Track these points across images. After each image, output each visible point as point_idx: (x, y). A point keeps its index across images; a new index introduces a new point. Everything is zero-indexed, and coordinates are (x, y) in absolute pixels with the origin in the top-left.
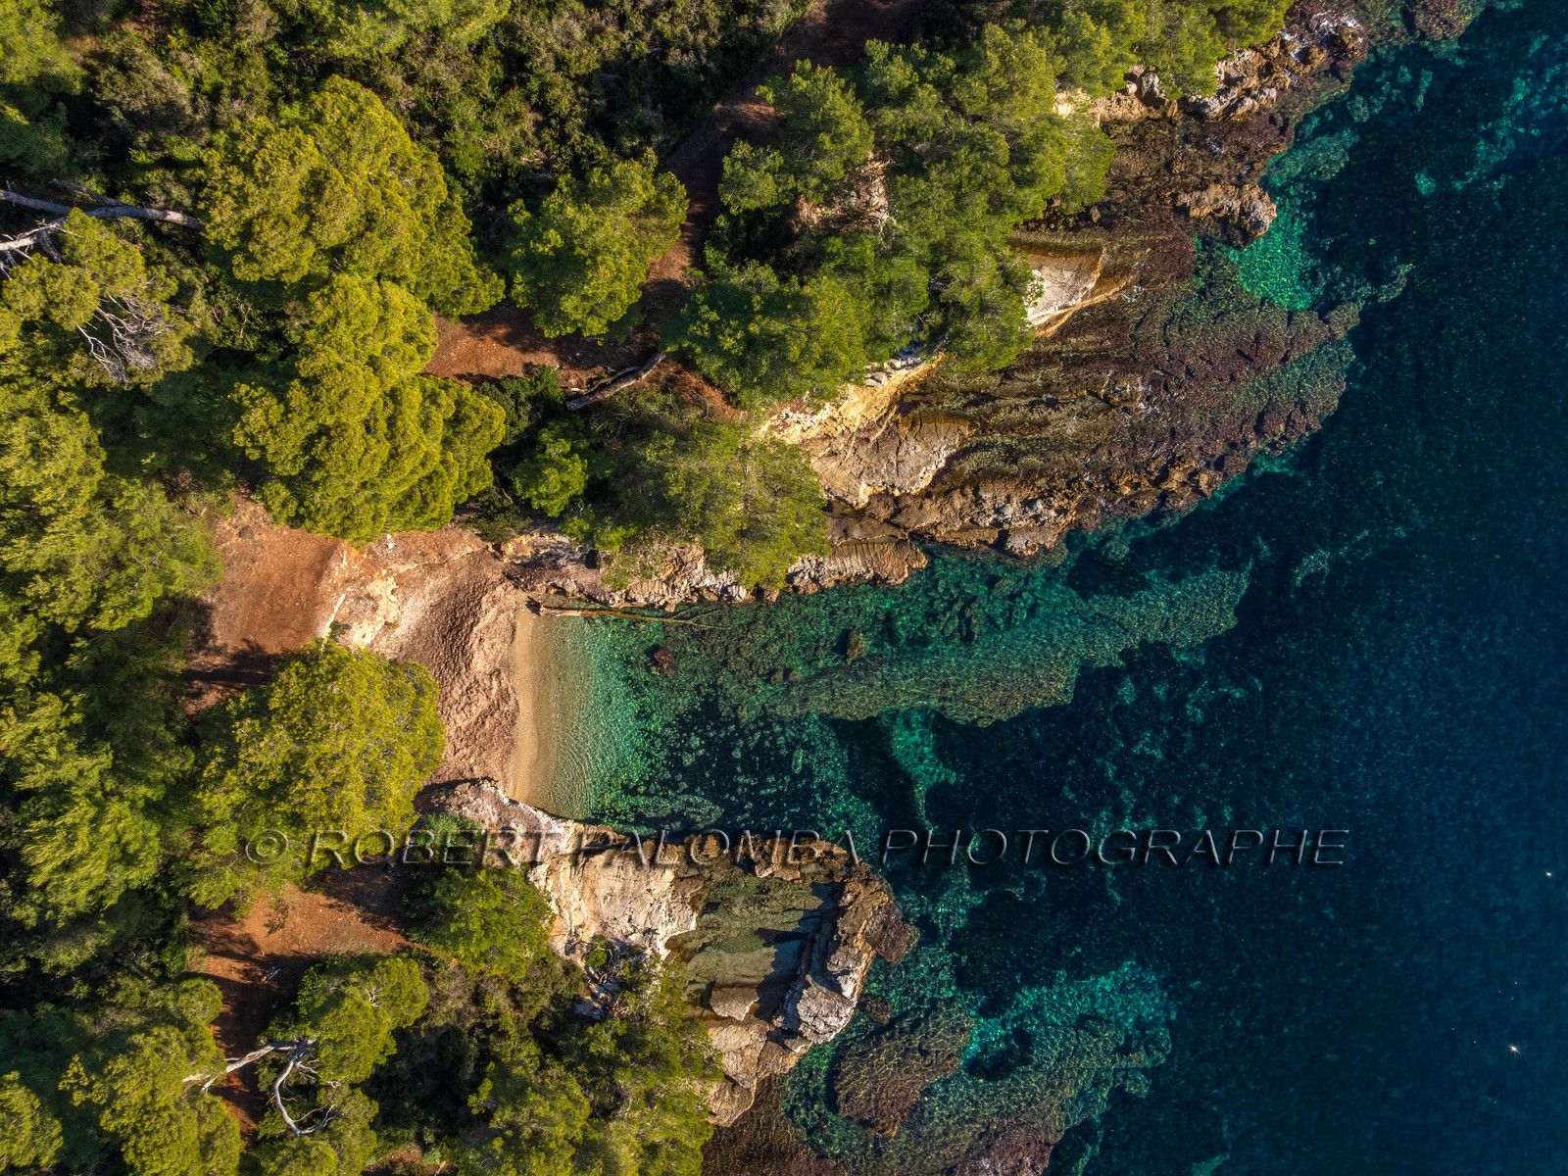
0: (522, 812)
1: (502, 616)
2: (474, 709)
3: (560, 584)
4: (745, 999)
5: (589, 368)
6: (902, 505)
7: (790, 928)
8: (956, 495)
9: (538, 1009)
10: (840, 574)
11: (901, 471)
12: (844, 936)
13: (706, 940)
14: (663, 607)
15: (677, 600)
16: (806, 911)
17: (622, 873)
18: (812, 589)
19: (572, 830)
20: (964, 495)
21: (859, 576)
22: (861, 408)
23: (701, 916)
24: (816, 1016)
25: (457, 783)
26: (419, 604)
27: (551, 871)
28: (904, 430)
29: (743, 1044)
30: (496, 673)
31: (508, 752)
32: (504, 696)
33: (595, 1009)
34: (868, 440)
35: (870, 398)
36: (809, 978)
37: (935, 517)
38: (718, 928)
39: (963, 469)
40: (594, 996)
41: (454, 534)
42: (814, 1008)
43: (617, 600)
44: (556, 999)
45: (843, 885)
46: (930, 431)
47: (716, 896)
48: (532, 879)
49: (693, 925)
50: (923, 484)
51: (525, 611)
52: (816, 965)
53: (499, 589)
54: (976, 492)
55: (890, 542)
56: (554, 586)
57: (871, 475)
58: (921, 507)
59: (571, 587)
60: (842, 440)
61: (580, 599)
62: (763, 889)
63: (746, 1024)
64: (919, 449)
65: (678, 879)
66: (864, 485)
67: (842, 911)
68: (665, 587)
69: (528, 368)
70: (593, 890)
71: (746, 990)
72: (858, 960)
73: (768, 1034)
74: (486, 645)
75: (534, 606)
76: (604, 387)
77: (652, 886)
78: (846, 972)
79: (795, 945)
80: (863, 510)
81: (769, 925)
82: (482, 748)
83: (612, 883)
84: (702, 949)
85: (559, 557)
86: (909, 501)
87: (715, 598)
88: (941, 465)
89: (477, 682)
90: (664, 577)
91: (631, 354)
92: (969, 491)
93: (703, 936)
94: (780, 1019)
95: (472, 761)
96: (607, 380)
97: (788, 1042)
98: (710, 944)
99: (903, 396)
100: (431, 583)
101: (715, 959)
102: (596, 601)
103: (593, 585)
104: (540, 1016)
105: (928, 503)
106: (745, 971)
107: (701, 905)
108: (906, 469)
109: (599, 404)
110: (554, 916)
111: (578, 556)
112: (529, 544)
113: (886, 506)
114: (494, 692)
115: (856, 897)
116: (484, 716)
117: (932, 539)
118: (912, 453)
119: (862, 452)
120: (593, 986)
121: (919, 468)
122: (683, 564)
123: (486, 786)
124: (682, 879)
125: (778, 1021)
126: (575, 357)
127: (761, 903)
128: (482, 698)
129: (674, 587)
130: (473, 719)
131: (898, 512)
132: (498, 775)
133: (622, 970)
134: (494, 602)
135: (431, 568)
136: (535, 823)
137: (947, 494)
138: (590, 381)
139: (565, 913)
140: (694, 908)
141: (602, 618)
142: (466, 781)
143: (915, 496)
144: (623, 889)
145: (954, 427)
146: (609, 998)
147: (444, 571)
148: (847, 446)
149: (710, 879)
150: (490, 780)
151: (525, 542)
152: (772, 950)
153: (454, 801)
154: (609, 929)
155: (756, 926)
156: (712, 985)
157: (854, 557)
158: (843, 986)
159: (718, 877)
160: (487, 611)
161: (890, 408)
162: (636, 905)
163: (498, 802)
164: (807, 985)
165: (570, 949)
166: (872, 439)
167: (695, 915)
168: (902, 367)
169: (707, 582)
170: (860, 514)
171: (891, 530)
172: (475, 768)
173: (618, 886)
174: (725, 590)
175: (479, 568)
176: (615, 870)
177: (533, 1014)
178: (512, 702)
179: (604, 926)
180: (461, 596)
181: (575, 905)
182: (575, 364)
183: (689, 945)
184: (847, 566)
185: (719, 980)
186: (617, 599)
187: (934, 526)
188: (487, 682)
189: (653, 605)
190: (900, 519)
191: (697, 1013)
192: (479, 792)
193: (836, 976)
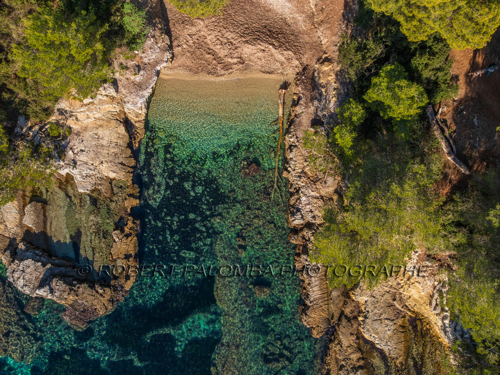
0: (151, 78)
1: (279, 64)
2: (218, 47)
3: (301, 102)
4: (36, 224)
5: (454, 120)
6: (353, 322)
7: (82, 252)
8: (359, 355)
9: (16, 90)
10: (309, 284)
11: (376, 323)
12: (75, 288)
13: (73, 198)
14: (286, 169)
15: (291, 179)
16: (93, 262)
17: (114, 145)
18: (298, 266)
19: (140, 112)
20: (358, 360)
21: (307, 296)
22: (416, 296)
23: (88, 195)
24: (23, 271)
25: (170, 36)
26: (287, 10)
27: (113, 98)
28: (400, 322)
29: (7, 223)
30: (242, 61)
31: (190, 70)
32: (227, 67)
33: (22, 129)
34: (394, 300)
35: (422, 302)
36: (49, 266)
37: (345, 343)
38: (81, 206)
39: (374, 358)
40: (30, 128)
41: (336, 30)
42: (29, 270)
43: (290, 140)
44: (25, 103)
45: (109, 286)
46: (399, 338)
47: (100, 204)
48: (105, 85)
49: (81, 191)
50: (366, 336)
51: (282, 79)
52: (57, 270)
53: (297, 63)
54: (361, 367)
55: (329, 314)
56: (299, 99)
57: (373, 303)
58: (352, 334)
59: (298, 110)
60: (395, 284)
61: (290, 115)
62: (106, 234)
63: (21, 225)
64: (389, 333)
65: (111, 181)
66: (366, 299)
67: (92, 287)
68: (300, 171)
69: (455, 78)
70: (101, 126)
71: (42, 224)
72: (60, 298)
73: (15, 239)
74: (260, 54)
75: (285, 86)
76: (443, 131)
77: (105, 165)
78: (52, 291)
79: (72, 254)
80: (349, 297)
81: (83, 238)
82: (193, 53)
83: (106, 138)
84: (68, 196)
85: (320, 101)
86: (355, 326)
87: (292, 202)
88: (378, 346)
89: (236, 48)
90: (306, 169)
91: (464, 149)
92: (361, 363)
93: (75, 197)
94: (23, 247)
95: (185, 46)
96: (447, 133)
97: (8, 253)
98: (71, 201)
99: (420, 320)
100: (300, 18)
101: (62, 204)
102: (290, 126)
103: (300, 124)
104: (11, 92)
105: (354, 338)
106: (54, 223)
107: (95, 195)
108: (377, 325)
109: (429, 128)
110: (81, 101)
111: (320, 114)
112: (328, 81)
113: (352, 312)
114: (230, 60)
115: (101, 295)
116: (214, 54)
117: (331, 341)
118: (387, 329)
119: (388, 297)
120: (37, 128)
121: (377, 334)
122: (315, 183)
123: (168, 55)
124: (111, 183)
125: (22, 246)
126: (462, 111)
127: (97, 233)
128: (226, 52)
129: (300, 177)
130: (211, 47)
131: (349, 319)
132: (175, 63)
133: (47, 146)
134: (288, 59)
135: (311, 17)
136: (144, 87)
137: (359, 349)
138: (445, 121)
139: (85, 108)
140: (93, 191)
141: (278, 130)
142: (171, 42)
143: (358, 330)
144: (103, 146)
145: (402, 353)
146: (29, 138)
147: (309, 26)
148: (391, 287)
149: (111, 201)
150: (172, 58)
151: (330, 78)
152: (68, 241)
153: (157, 33)
154: (76, 137)
155: (82, 230)
156: (45, 203)
157: (320, 292)
158: (42, 290)
159: (113, 205)
160: (282, 54)
161: (413, 312)
162: (92, 154)
163: (157, 63)
164: (44, 265)
165: (62, 112)
166: (395, 303)
167: (88, 192)
168: (444, 324)
169: (304, 199)
170: (346, 294)
171: (337, 315)
172: (180, 48)
173: (105, 143)
174: (298, 210)
175: (311, 49)
176: (115, 141)
177: (11, 87)
178: (223, 72)
179: (78, 134)
180: (292, 37)
181: (91, 115)
182: (457, 111)
183: (69, 188)
184: (314, 289)
185: (48, 207)
186: (292, 140)
187: (340, 343)
188: (236, 55)
189: (288, 163)
190: (344, 322)
191: (28, 194)
192: (163, 50)
193: (49, 285)
